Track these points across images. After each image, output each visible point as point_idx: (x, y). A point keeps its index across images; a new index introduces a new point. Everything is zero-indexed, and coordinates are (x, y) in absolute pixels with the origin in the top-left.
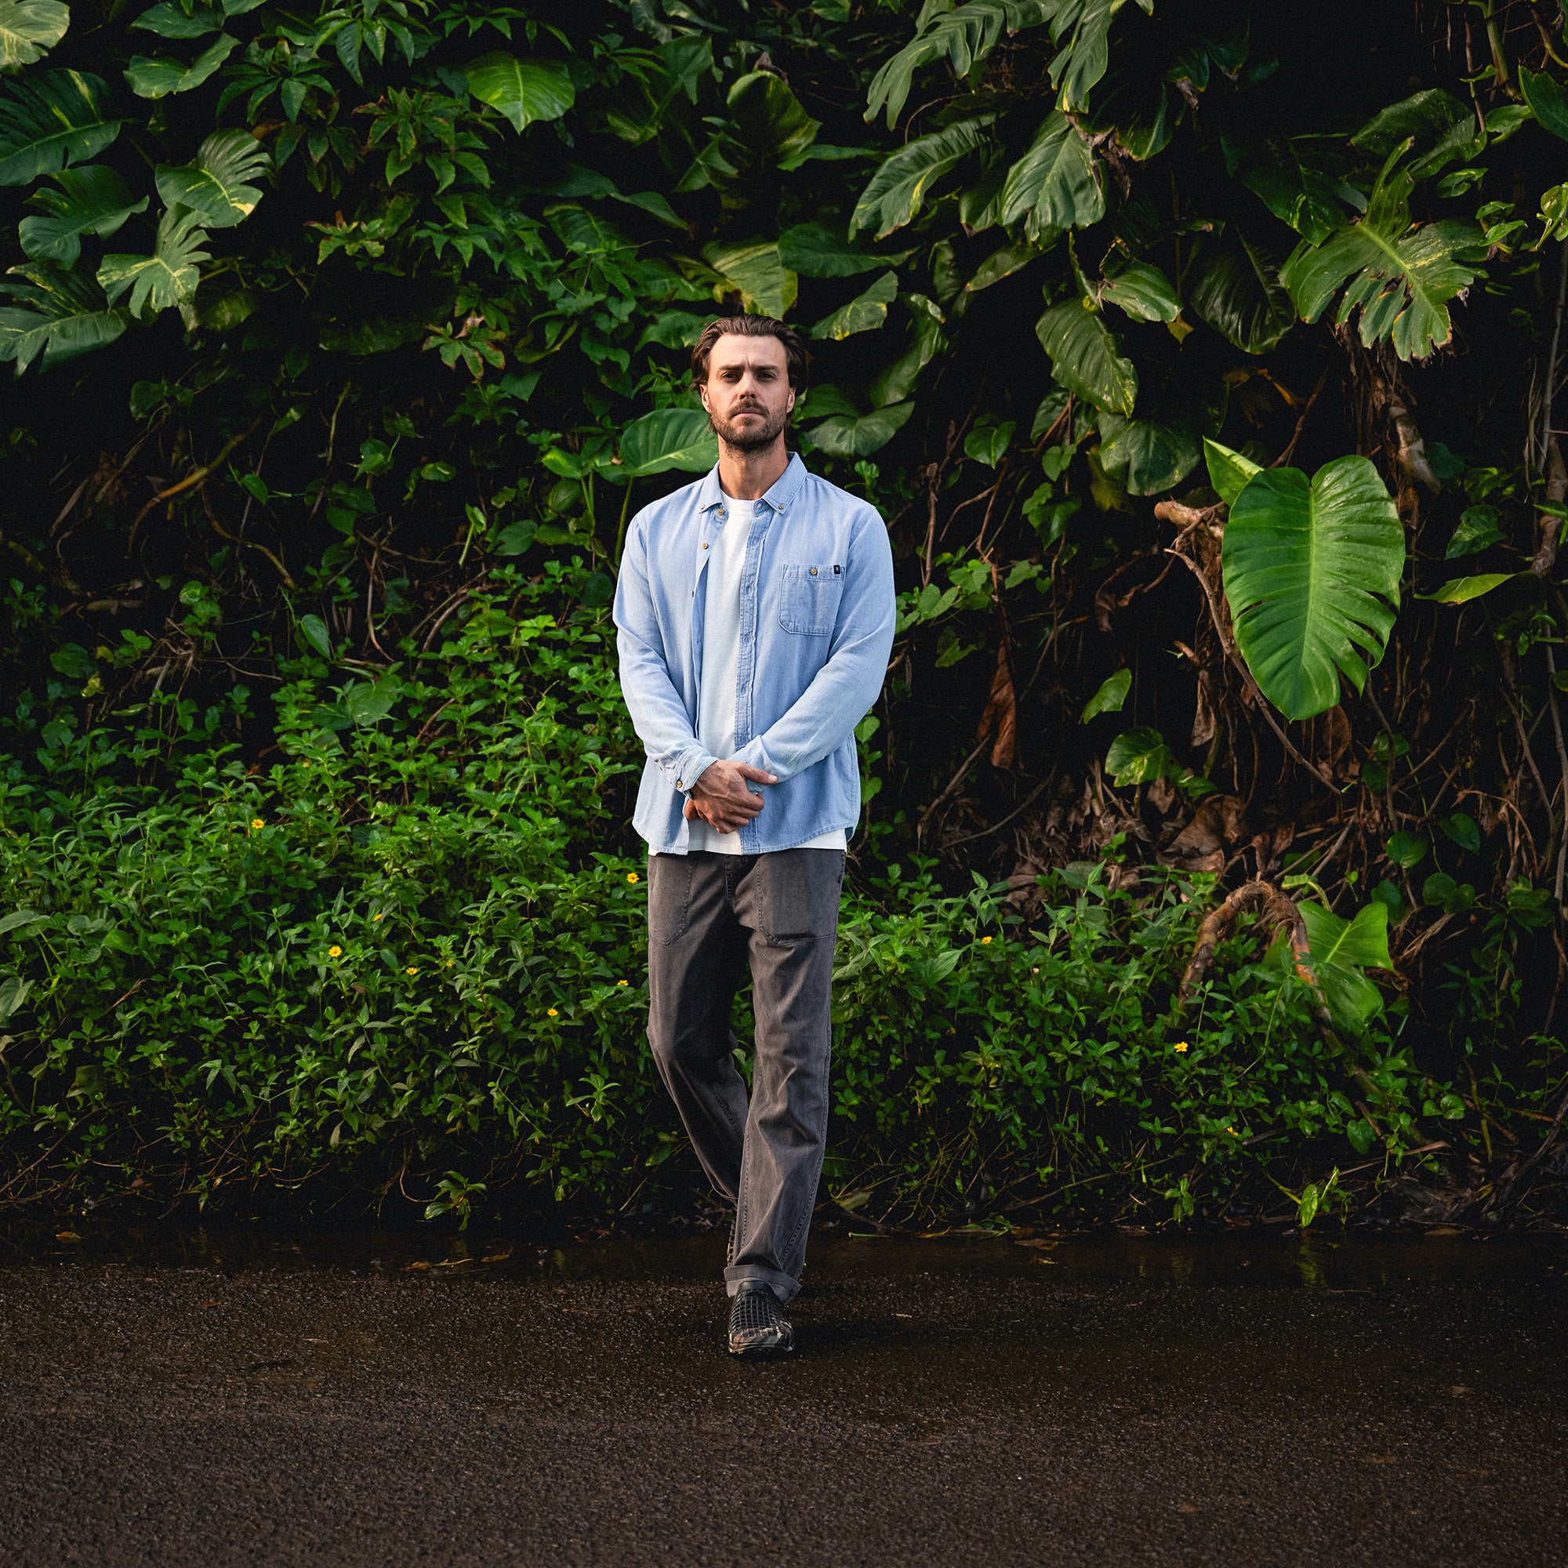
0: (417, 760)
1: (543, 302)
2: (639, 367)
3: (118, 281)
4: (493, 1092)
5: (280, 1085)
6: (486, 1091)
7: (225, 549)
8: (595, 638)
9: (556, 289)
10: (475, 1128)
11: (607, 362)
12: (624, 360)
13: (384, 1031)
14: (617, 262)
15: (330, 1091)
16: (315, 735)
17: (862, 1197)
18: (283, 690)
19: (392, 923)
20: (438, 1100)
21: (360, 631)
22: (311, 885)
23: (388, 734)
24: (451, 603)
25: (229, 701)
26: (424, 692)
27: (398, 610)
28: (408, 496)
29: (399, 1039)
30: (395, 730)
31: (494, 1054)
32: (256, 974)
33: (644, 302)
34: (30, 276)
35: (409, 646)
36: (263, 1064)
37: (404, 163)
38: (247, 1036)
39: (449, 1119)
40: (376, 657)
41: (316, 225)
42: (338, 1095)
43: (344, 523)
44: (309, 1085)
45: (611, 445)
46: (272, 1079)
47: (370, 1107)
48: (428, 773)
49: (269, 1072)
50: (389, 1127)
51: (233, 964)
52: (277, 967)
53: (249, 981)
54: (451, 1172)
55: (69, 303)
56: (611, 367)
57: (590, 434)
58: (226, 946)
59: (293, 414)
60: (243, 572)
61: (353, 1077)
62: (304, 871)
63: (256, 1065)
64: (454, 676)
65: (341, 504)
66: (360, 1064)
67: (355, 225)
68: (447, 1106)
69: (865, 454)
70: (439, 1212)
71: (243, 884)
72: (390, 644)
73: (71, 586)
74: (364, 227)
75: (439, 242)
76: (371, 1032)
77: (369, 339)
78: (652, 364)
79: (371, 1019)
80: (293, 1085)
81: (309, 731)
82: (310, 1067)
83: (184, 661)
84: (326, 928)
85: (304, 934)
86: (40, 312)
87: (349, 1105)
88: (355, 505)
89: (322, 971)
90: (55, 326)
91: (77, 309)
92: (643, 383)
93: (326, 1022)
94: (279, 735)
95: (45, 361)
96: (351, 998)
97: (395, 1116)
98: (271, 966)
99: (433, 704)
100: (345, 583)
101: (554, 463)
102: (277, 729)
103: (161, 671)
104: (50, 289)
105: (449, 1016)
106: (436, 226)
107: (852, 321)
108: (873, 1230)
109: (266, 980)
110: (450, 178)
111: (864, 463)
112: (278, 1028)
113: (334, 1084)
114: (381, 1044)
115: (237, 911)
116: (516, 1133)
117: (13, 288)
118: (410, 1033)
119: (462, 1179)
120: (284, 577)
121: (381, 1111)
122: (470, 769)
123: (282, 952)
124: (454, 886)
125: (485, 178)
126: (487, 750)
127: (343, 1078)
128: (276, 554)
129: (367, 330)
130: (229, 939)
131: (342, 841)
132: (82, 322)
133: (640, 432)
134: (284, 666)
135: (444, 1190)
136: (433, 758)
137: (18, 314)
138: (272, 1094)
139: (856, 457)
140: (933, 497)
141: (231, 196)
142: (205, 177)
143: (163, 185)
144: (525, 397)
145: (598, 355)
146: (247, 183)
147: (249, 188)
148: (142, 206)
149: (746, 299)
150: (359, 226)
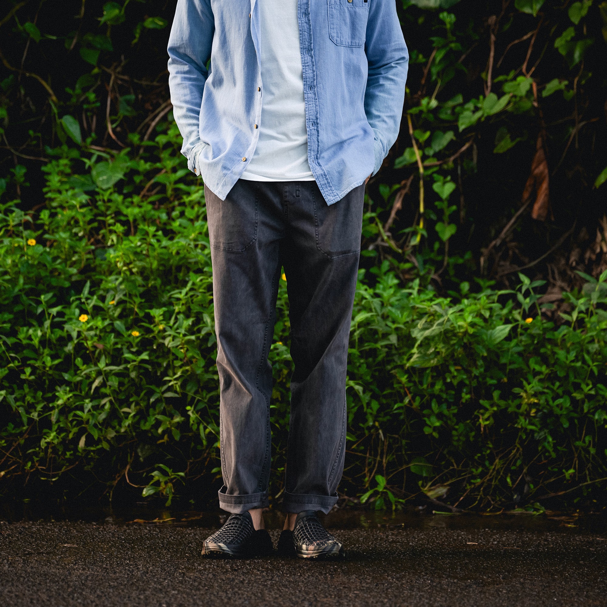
0: (140, 207)
4: (190, 413)
5: (47, 409)
6: (185, 414)
7: (11, 77)
10: (177, 438)
13: (117, 375)
15: (79, 413)
16: (70, 193)
17: (442, 491)
18: (49, 166)
19: (122, 306)
20: (152, 420)
21: (102, 128)
22: (67, 284)
23: (120, 192)
24: (163, 110)
25: (13, 175)
26: (144, 166)
27: (127, 114)
28: (135, 41)
29: (126, 380)
30: (125, 191)
31: (191, 390)
32: (30, 338)
35: (135, 138)
36: (34, 397)
38: (23, 377)
39: (160, 431)
40: (112, 145)
42: (85, 415)
43: (92, 58)
44: (65, 410)
46: (39, 407)
47: (106, 423)
48: (147, 217)
49: (38, 403)
50: (119, 438)
51: (13, 333)
52: (44, 335)
53: (25, 342)
54: (161, 465)
58: (9, 321)
60: (23, 92)
61: (95, 403)
62: (63, 276)
63: (28, 398)
64: (165, 155)
65: (90, 46)
66: (98, 395)
68: (158, 423)
69: (446, 7)
70: (151, 492)
71: (21, 281)
72: (122, 136)
76: (107, 375)
79: (107, 365)
80: (53, 408)
81: (67, 190)
82: (65, 398)
84: (77, 311)
85: (60, 314)
87: (92, 422)
88: (99, 46)
89: (74, 334)
93: (78, 368)
94: (47, 193)
96: (94, 352)
97: (123, 430)
98: (39, 333)
99: (150, 174)
100: (92, 96)
102: (45, 190)
105: (160, 365)
108: (450, 511)
109: (36, 342)
111: (445, 14)
112: (44, 373)
113: (82, 409)
114: (114, 382)
115: (17, 300)
116: (205, 443)
118: (133, 375)
119: (167, 470)
121: (114, 428)
122: (175, 214)
123: (47, 323)
124: (164, 284)
126: (186, 199)
127: (88, 404)
128: (45, 80)
130: (11, 316)
131: (89, 256)
134: (49, 151)
135: (156, 478)
136: (150, 207)
138: (39, 415)
139: (441, 9)
140: (493, 38)
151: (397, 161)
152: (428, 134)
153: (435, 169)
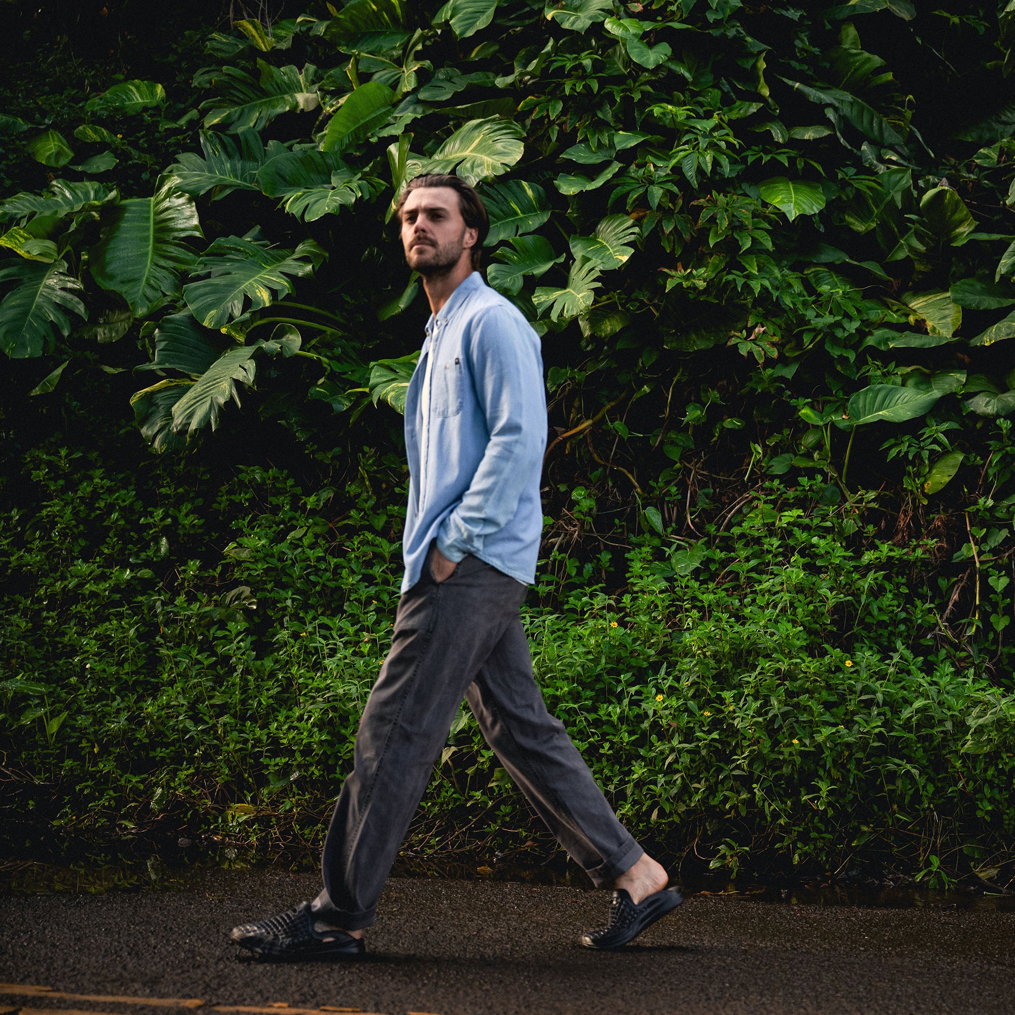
0: (715, 594)
1: (802, 320)
2: (861, 361)
3: (544, 301)
4: (756, 790)
5: (622, 782)
6: (751, 791)
7: (600, 469)
8: (829, 524)
9: (810, 314)
10: (743, 814)
11: (841, 356)
12: (852, 356)
13: (689, 752)
14: (849, 298)
15: (652, 787)
16: (651, 579)
17: (993, 872)
18: (632, 553)
19: (695, 687)
20: (720, 797)
21: (681, 519)
22: (645, 665)
23: (697, 580)
24: (738, 503)
25: (599, 560)
26: (720, 555)
27: (705, 506)
28: (715, 439)
29: (697, 757)
30: (701, 578)
31: (757, 769)
32: (609, 715)
33: (865, 322)
35: (712, 529)
36: (611, 771)
37: (721, 235)
38: (602, 751)
39: (727, 806)
40: (691, 535)
41: (666, 270)
42: (657, 789)
43: (674, 454)
44: (639, 784)
45: (842, 407)
46: (616, 780)
47: (678, 798)
48: (721, 602)
49: (615, 776)
50: (689, 812)
51: (594, 709)
52: (622, 712)
53: (604, 718)
54: (728, 839)
56: (844, 360)
57: (829, 402)
58: (591, 698)
59: (645, 388)
60: (610, 484)
61: (668, 778)
62: (641, 657)
63: (606, 771)
64: (739, 545)
65: (673, 443)
66: (671, 770)
67: (689, 271)
68: (726, 799)
69: (1003, 414)
70: (718, 865)
71: (603, 661)
72: (700, 527)
74: (694, 272)
75: (740, 282)
76: (680, 751)
77: (694, 341)
78: (869, 359)
79: (680, 743)
80: (629, 782)
81: (648, 576)
82: (640, 772)
83: (572, 535)
84: (654, 690)
85: (638, 693)
87: (664, 796)
88: (681, 444)
89: (651, 713)
92: (863, 371)
93: (653, 745)
94: (629, 578)
96: (668, 730)
97: (693, 805)
98: (618, 711)
99: (725, 563)
100: (674, 489)
101: (806, 416)
102: (628, 575)
103: (558, 540)
105: (729, 744)
106: (738, 273)
107: (996, 334)
108: (1000, 892)
109: (615, 718)
110: (748, 244)
111: (1002, 420)
112: (621, 748)
113: (655, 783)
114: (686, 759)
115: (598, 678)
116: (769, 819)
118: (704, 752)
119: (733, 844)
120: (636, 488)
121: (684, 802)
122: (747, 600)
123: (626, 701)
124: (736, 666)
125: (769, 245)
126: (758, 588)
127: (661, 779)
128: (632, 474)
129: (693, 336)
130: (593, 694)
131: (666, 639)
133: (860, 399)
134: (633, 539)
135: (722, 852)
136: (724, 593)
138: (615, 788)
141: (615, 252)
142: (600, 243)
143: (574, 247)
144: (790, 377)
145: (835, 352)
146: (624, 244)
147: (626, 247)
148: (561, 260)
149: (929, 324)
150: (691, 272)
151: (955, 555)
152: (984, 531)
153: (991, 564)
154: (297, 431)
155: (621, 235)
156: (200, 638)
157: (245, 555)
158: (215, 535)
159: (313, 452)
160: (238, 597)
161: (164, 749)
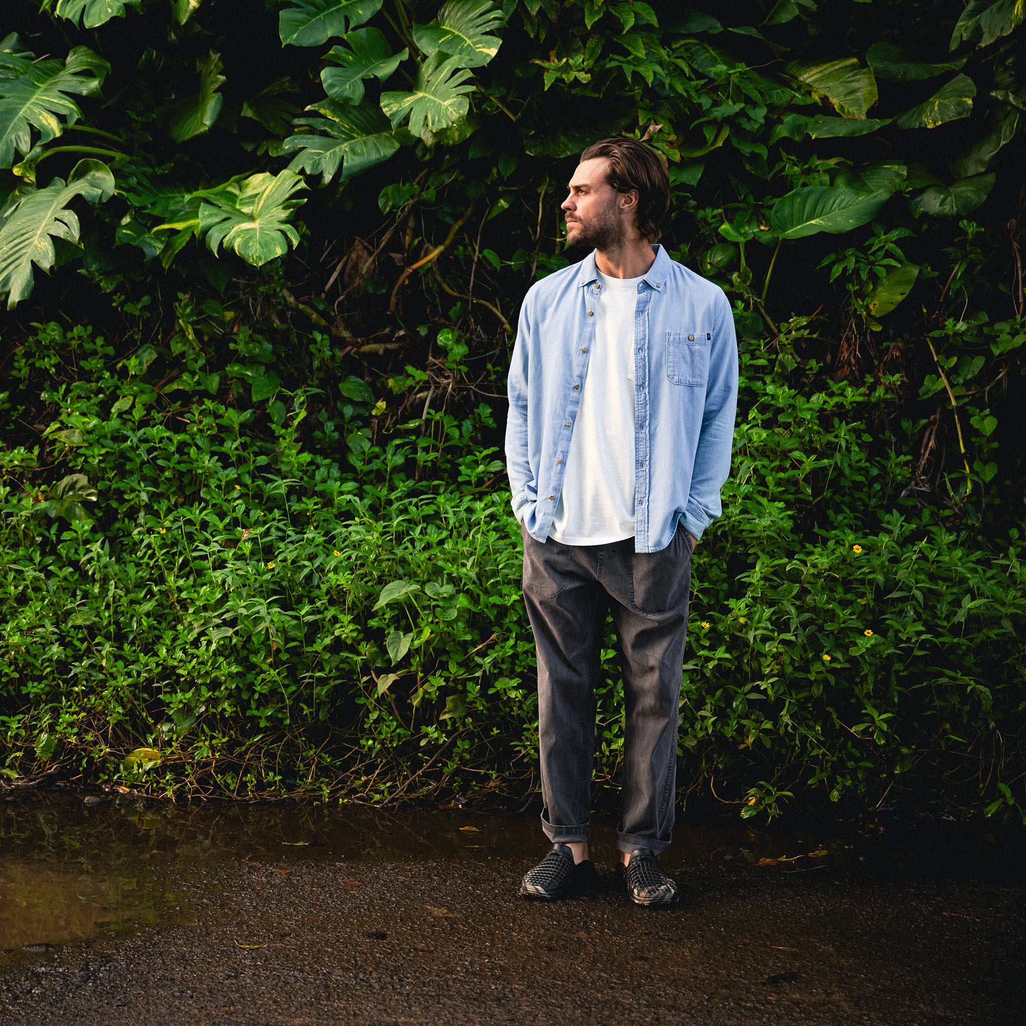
1: (697, 111)
2: (775, 157)
3: (398, 111)
7: (459, 304)
8: (762, 362)
9: (706, 102)
11: (752, 153)
12: (763, 151)
14: (747, 79)
33: (771, 108)
34: (322, 111)
37: (598, 12)
41: (538, 62)
45: (758, 216)
55: (352, 130)
56: (755, 157)
57: (738, 209)
59: (503, 203)
60: (473, 321)
67: (564, 60)
73: (346, 334)
74: (571, 61)
75: (628, 70)
77: (565, 145)
78: (784, 154)
83: (445, 388)
86: (333, 137)
90: (345, 146)
91: (357, 134)
92: (777, 168)
95: (344, 172)
101: (727, 232)
103: (429, 395)
104: (337, 120)
106: (621, 58)
107: (941, 113)
110: (631, 22)
117: (311, 121)
120: (503, 323)
125: (654, 21)
128: (496, 306)
129: (562, 139)
132: (365, 143)
133: (783, 206)
137: (317, 139)
139: (958, 217)
140: (1016, 245)
141: (475, 43)
142: (448, 32)
143: (419, 39)
144: (694, 183)
145: (746, 149)
146: (487, 33)
147: (489, 37)
148: (405, 55)
149: (834, 101)
150: (567, 61)
151: (921, 391)
152: (954, 360)
153: (967, 400)
154: (100, 281)
155: (480, 21)
156: (39, 539)
157: (76, 439)
158: (21, 408)
159: (122, 305)
160: (72, 486)
161: (36, 684)
